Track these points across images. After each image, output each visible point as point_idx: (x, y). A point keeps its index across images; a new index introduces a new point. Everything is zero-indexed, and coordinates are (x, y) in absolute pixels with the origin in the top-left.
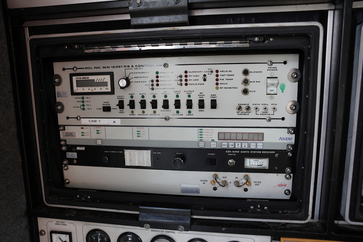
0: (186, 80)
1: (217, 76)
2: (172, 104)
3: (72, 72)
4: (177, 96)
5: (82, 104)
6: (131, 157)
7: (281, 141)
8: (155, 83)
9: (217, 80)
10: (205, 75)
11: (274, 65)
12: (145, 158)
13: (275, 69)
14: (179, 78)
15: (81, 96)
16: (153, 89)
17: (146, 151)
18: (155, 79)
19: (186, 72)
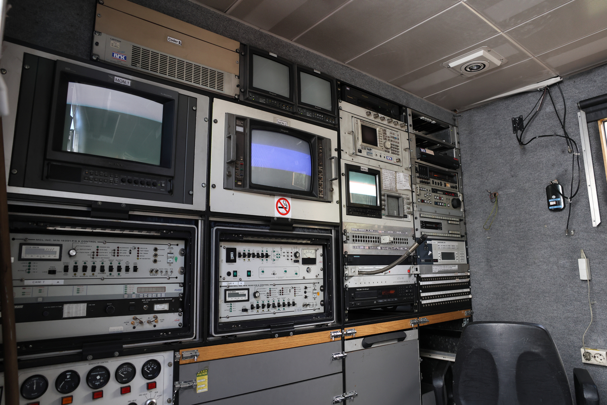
0: (118, 253)
1: (138, 251)
2: (107, 269)
3: (23, 242)
4: (111, 263)
5: (28, 268)
6: (68, 310)
7: (175, 292)
8: (95, 254)
9: (138, 253)
10: (130, 250)
11: (172, 246)
12: (82, 309)
13: (172, 248)
14: (113, 252)
15: (28, 262)
16: (93, 258)
17: (83, 304)
18: (96, 251)
19: (118, 248)
